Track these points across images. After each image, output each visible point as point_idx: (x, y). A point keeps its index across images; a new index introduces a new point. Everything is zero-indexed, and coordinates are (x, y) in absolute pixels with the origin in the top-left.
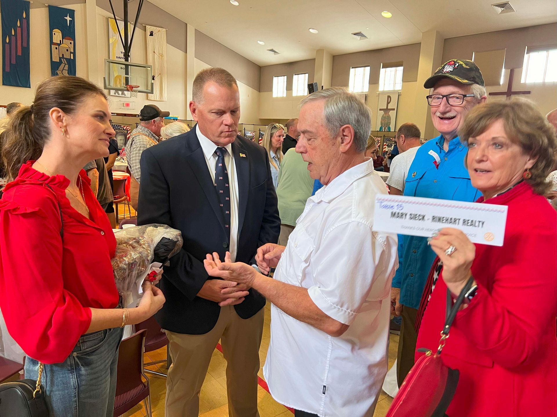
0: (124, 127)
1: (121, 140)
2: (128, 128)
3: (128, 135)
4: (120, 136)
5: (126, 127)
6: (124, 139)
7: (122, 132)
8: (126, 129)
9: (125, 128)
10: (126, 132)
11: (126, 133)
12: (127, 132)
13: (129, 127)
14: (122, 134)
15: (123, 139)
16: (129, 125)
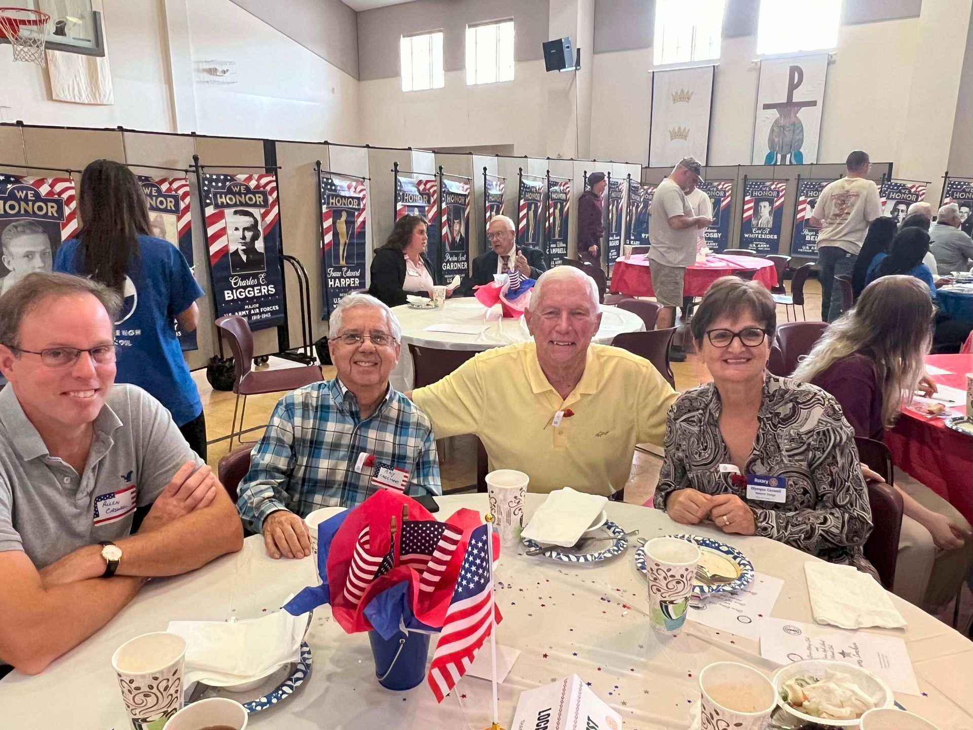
0: (40, 182)
1: (29, 255)
2: (59, 187)
3: (65, 226)
4: (24, 232)
5: (52, 186)
6: (49, 250)
7: (30, 210)
8: (51, 193)
9: (44, 190)
10: (52, 210)
11: (53, 217)
12: (60, 210)
13: (67, 184)
14: (31, 223)
15: (40, 248)
16: (66, 175)
